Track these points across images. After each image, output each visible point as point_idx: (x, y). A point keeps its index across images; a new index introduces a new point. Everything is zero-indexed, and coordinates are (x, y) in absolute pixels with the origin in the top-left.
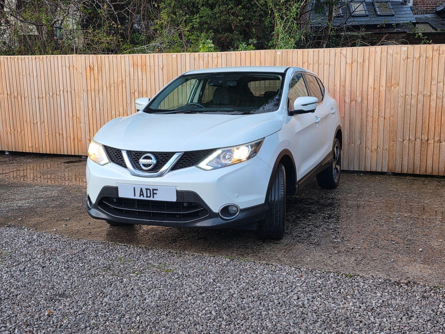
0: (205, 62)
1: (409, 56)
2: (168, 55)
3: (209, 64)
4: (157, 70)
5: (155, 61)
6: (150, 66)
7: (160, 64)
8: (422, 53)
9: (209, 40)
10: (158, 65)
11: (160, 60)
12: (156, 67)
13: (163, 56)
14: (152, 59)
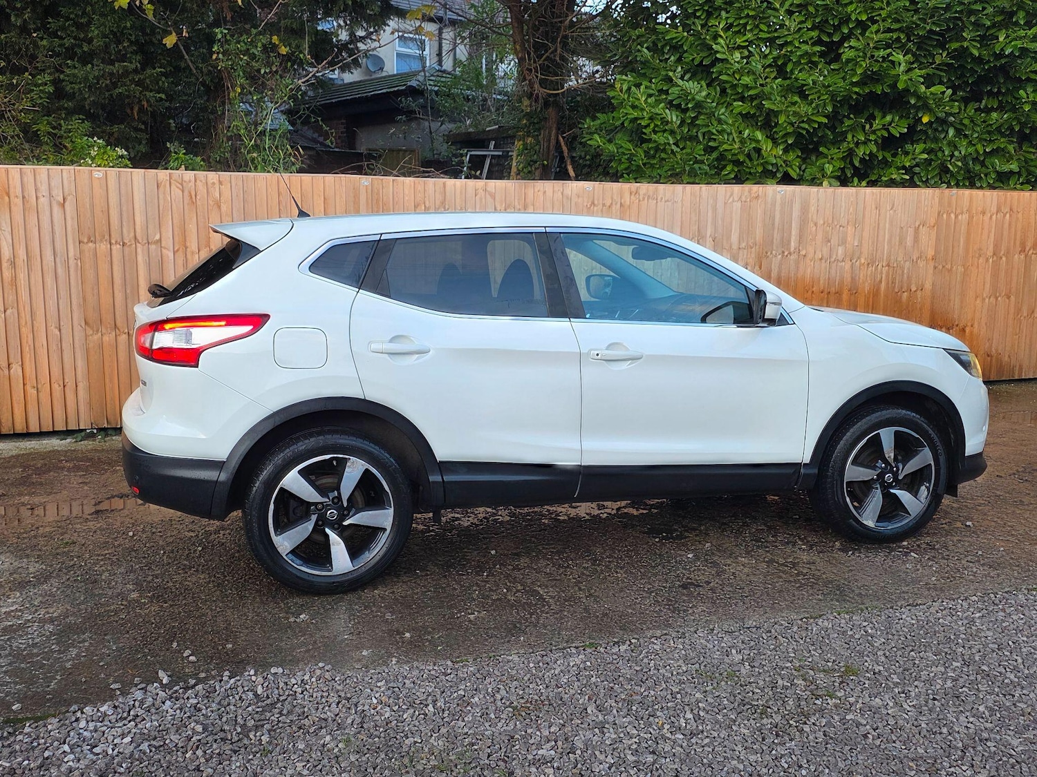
0: (186, 193)
1: (596, 202)
2: (79, 171)
3: (198, 197)
4: (47, 208)
5: (39, 184)
6: (24, 197)
7: (54, 193)
8: (615, 198)
9: (95, 139)
10: (51, 196)
11: (56, 182)
12: (43, 201)
13: (64, 174)
14: (29, 179)
